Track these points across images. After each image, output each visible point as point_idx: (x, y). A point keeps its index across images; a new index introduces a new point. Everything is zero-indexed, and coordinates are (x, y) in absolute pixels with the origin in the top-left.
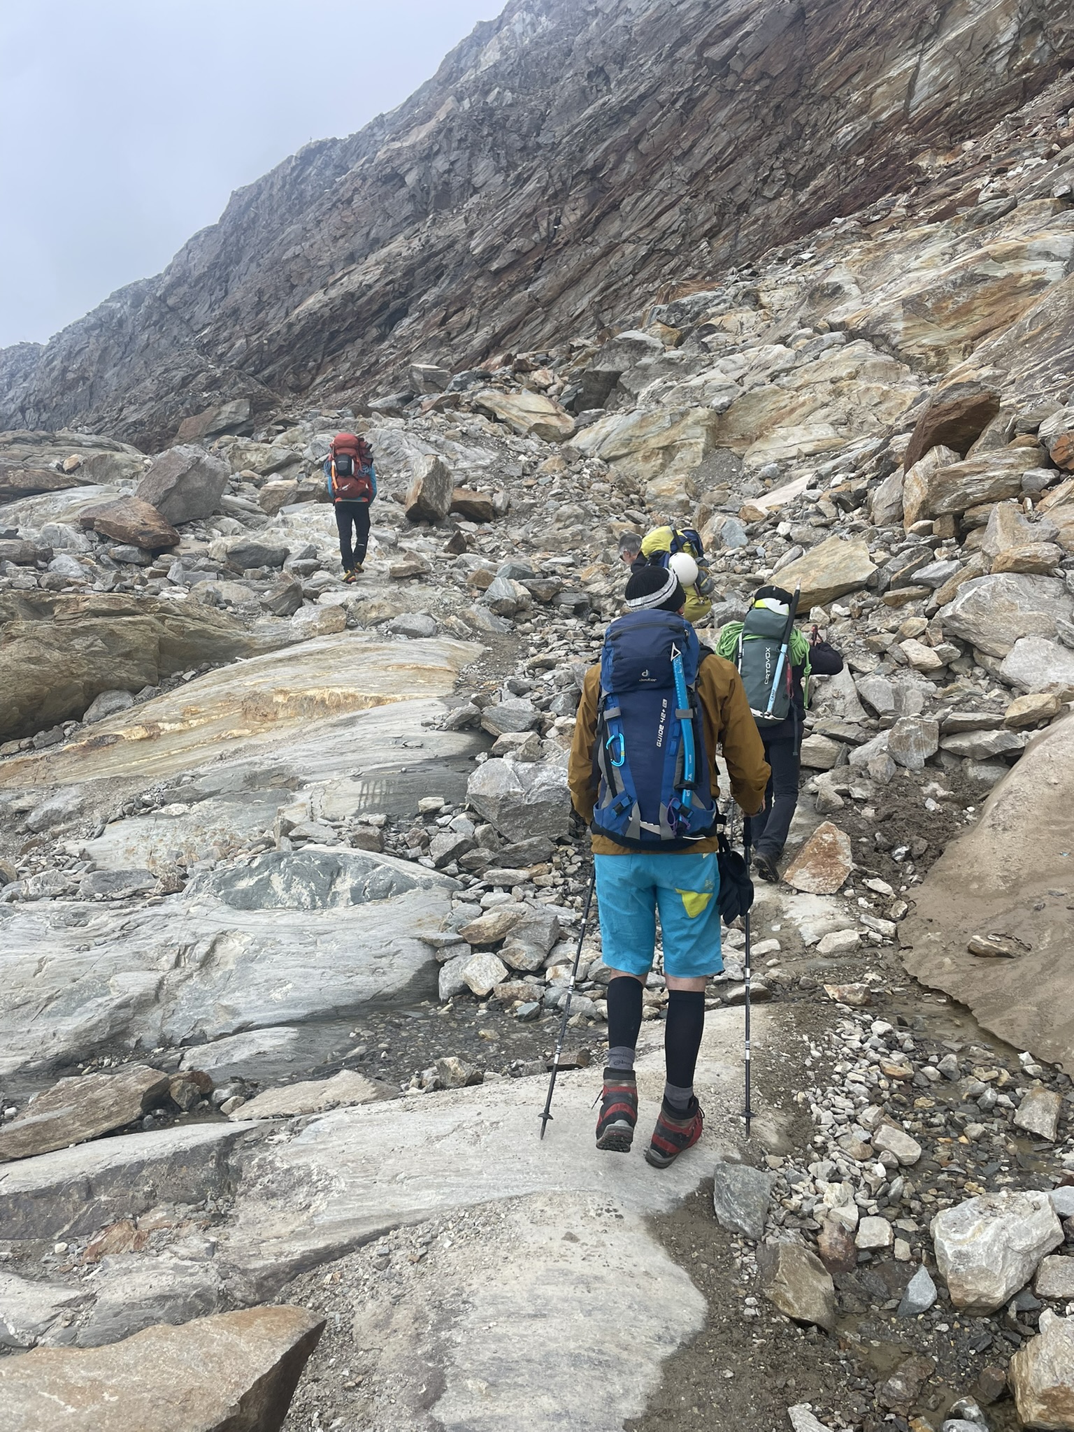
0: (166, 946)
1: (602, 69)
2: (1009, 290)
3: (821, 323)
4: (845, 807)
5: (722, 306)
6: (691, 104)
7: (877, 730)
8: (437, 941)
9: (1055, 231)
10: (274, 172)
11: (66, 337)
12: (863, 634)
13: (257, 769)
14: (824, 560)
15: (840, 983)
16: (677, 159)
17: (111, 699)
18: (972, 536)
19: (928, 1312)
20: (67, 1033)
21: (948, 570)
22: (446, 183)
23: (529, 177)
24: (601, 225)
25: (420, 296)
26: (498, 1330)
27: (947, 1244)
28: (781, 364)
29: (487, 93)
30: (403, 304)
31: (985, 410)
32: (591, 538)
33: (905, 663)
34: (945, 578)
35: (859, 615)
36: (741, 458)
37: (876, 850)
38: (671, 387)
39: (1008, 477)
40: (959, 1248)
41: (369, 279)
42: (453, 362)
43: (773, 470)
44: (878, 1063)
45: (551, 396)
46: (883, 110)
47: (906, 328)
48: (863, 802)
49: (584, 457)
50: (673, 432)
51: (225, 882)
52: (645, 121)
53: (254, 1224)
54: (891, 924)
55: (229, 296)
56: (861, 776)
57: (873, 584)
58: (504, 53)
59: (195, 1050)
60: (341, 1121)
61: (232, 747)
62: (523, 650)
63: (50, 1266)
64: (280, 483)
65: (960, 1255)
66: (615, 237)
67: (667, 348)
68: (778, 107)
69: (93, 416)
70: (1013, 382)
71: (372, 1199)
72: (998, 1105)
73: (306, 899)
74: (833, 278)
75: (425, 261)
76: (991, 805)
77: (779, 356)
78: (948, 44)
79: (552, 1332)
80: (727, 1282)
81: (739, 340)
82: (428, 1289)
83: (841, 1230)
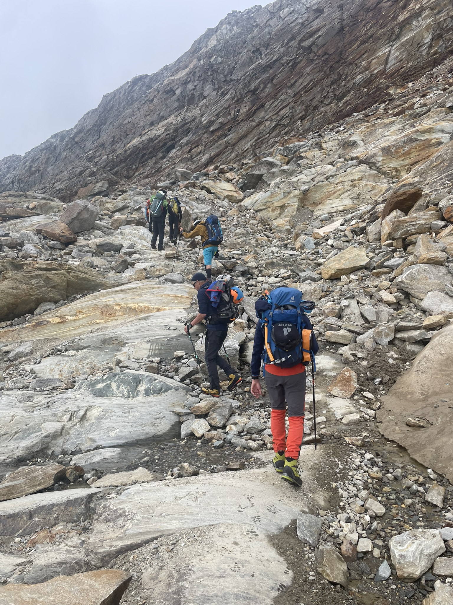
0: (66, 411)
1: (259, 49)
2: (426, 145)
3: (348, 157)
4: (355, 361)
5: (306, 148)
6: (295, 65)
7: (369, 328)
8: (181, 413)
9: (446, 121)
10: (121, 88)
11: (32, 153)
12: (363, 287)
13: (106, 337)
14: (347, 256)
15: (351, 436)
16: (289, 87)
17: (46, 306)
18: (410, 248)
19: (387, 580)
20: (23, 447)
21: (399, 262)
22: (192, 94)
23: (227, 93)
24: (256, 113)
25: (180, 140)
26: (204, 582)
27: (396, 551)
28: (330, 173)
29: (212, 57)
30: (173, 143)
31: (416, 195)
32: (249, 243)
33: (381, 301)
34: (398, 265)
35: (361, 280)
36: (313, 212)
37: (367, 379)
38: (284, 181)
39: (425, 224)
40: (401, 553)
41: (159, 133)
42: (193, 168)
43: (326, 217)
44: (367, 472)
45: (234, 184)
46: (375, 69)
47: (383, 160)
48: (362, 359)
49: (247, 209)
50: (284, 200)
51: (92, 385)
52: (276, 71)
53: (101, 533)
54: (373, 412)
55: (101, 138)
56: (361, 348)
57: (368, 267)
58: (218, 42)
59: (77, 456)
60: (139, 489)
61: (96, 327)
63: (13, 548)
64: (120, 216)
65: (401, 556)
66: (262, 118)
67: (283, 165)
68: (331, 67)
69: (41, 186)
70: (428, 184)
71: (151, 524)
72: (418, 491)
73: (126, 393)
74: (353, 138)
75: (183, 126)
76: (416, 362)
77: (330, 170)
78: (403, 43)
79: (227, 584)
80: (302, 565)
81: (313, 162)
82: (174, 563)
83: (351, 543)
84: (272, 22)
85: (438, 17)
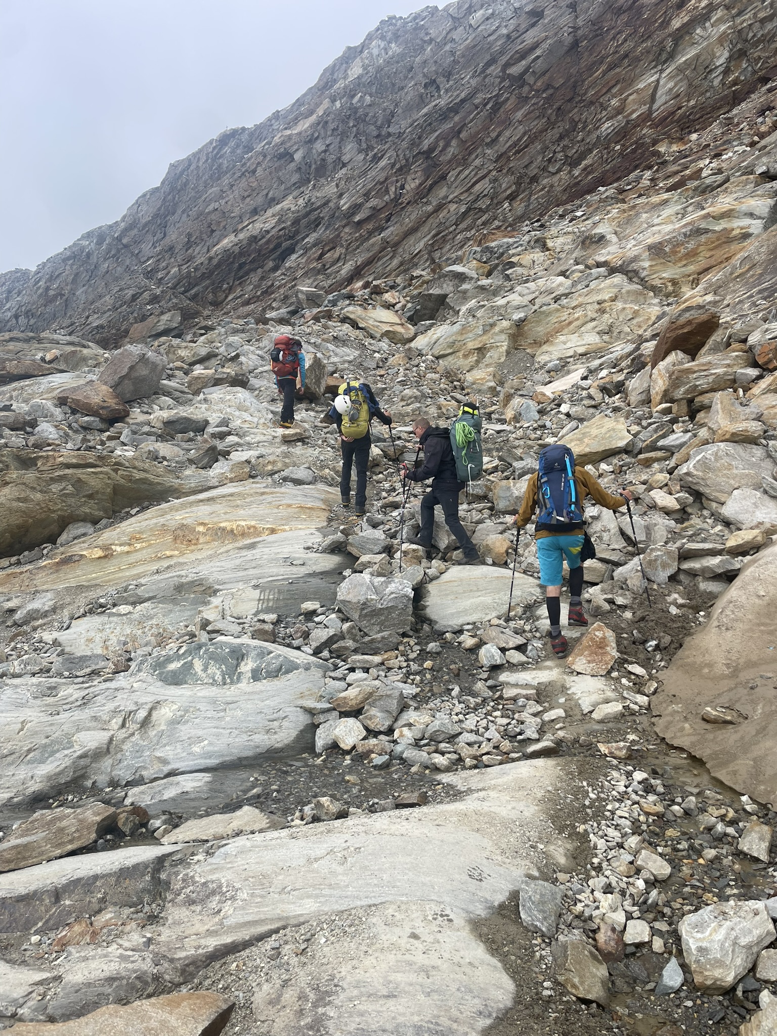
0: (115, 712)
1: (435, 81)
2: (724, 240)
3: (590, 262)
4: (611, 611)
5: (519, 249)
6: (497, 106)
7: (633, 555)
8: (314, 709)
9: (756, 198)
10: (200, 151)
11: (49, 265)
13: (184, 580)
14: (594, 432)
15: (609, 742)
16: (488, 145)
17: (77, 528)
18: (700, 416)
19: (678, 992)
20: (42, 776)
21: (683, 440)
22: (323, 160)
23: (382, 156)
24: (433, 191)
25: (303, 239)
26: (360, 1007)
27: (691, 941)
28: (562, 290)
29: (353, 96)
30: (292, 244)
31: (709, 326)
33: (653, 507)
34: (681, 446)
35: (619, 471)
36: (533, 356)
37: (634, 643)
38: (483, 306)
39: (725, 374)
40: (700, 944)
41: (268, 226)
42: (327, 286)
43: (556, 365)
44: (638, 803)
45: (397, 311)
46: (634, 111)
47: (651, 266)
48: (624, 607)
49: (421, 355)
50: (485, 337)
51: (160, 665)
52: (465, 118)
53: (179, 924)
54: (646, 698)
55: (167, 238)
56: (622, 588)
57: (629, 449)
58: (365, 69)
59: (135, 790)
60: (244, 846)
61: (165, 564)
62: (377, 494)
63: (28, 953)
64: (203, 372)
65: (701, 949)
66: (443, 199)
67: (481, 277)
68: (559, 109)
69: (67, 322)
70: (728, 305)
71: (267, 906)
72: (726, 835)
73: (218, 677)
74: (599, 230)
75: (308, 214)
76: (717, 611)
77: (560, 285)
78: (679, 66)
79: (401, 1009)
80: (530, 970)
81: (532, 273)
82: (308, 975)
83: (613, 930)
84: (456, 35)
85: (738, 20)
